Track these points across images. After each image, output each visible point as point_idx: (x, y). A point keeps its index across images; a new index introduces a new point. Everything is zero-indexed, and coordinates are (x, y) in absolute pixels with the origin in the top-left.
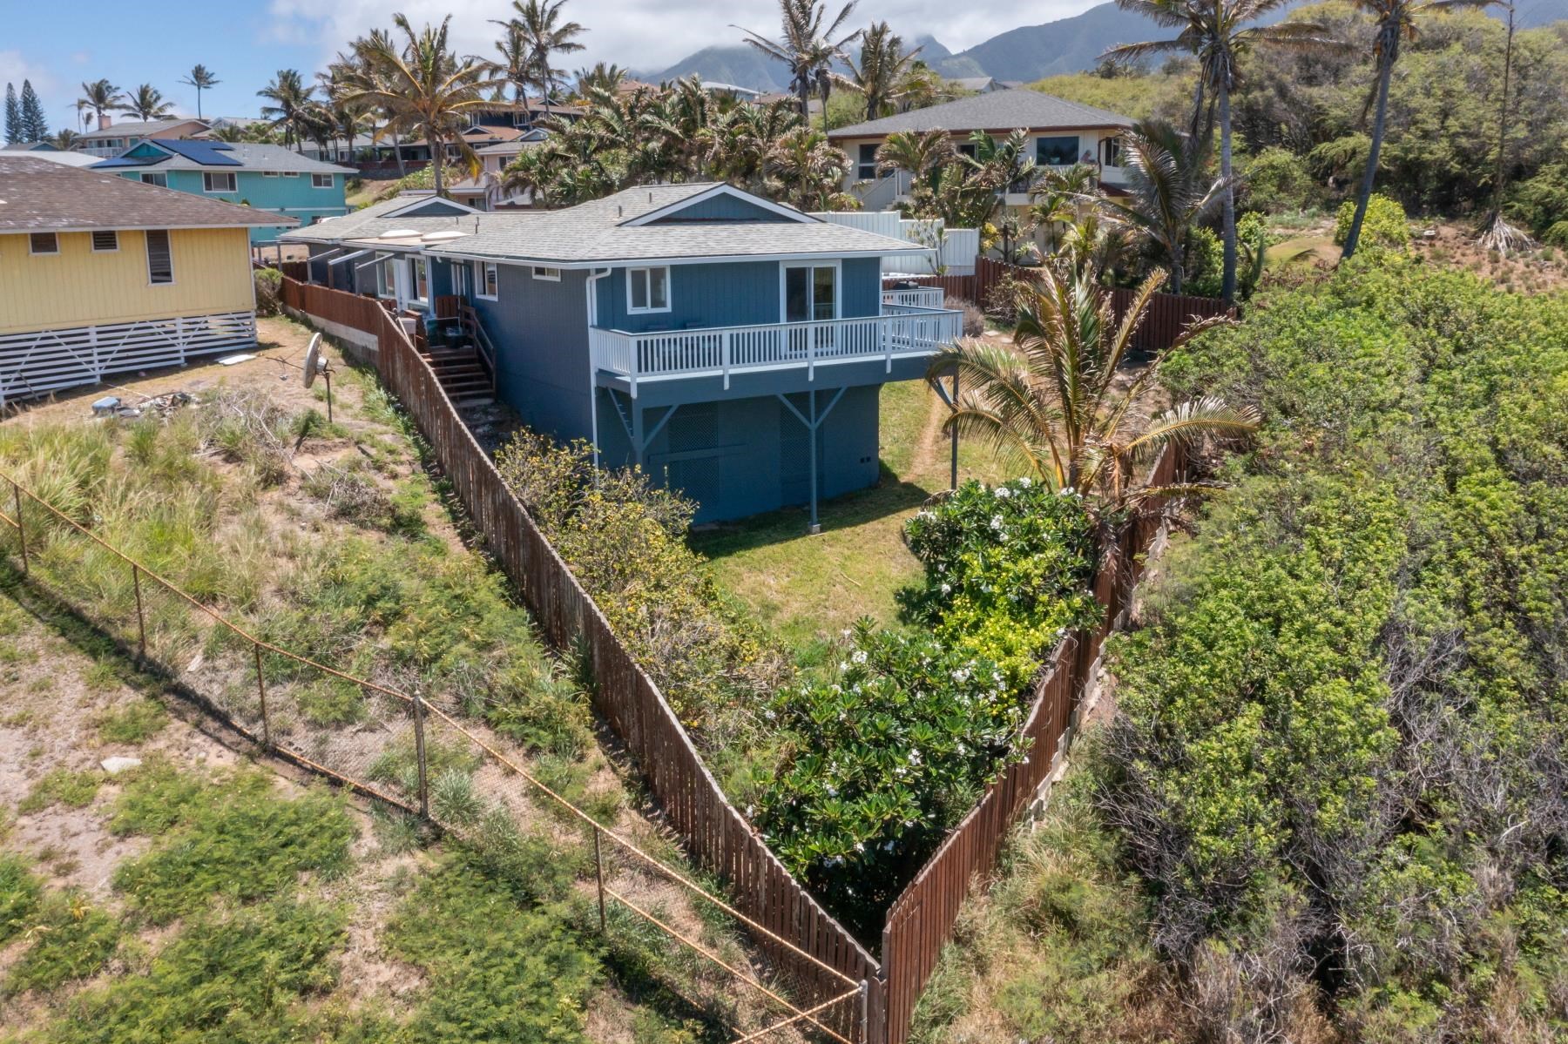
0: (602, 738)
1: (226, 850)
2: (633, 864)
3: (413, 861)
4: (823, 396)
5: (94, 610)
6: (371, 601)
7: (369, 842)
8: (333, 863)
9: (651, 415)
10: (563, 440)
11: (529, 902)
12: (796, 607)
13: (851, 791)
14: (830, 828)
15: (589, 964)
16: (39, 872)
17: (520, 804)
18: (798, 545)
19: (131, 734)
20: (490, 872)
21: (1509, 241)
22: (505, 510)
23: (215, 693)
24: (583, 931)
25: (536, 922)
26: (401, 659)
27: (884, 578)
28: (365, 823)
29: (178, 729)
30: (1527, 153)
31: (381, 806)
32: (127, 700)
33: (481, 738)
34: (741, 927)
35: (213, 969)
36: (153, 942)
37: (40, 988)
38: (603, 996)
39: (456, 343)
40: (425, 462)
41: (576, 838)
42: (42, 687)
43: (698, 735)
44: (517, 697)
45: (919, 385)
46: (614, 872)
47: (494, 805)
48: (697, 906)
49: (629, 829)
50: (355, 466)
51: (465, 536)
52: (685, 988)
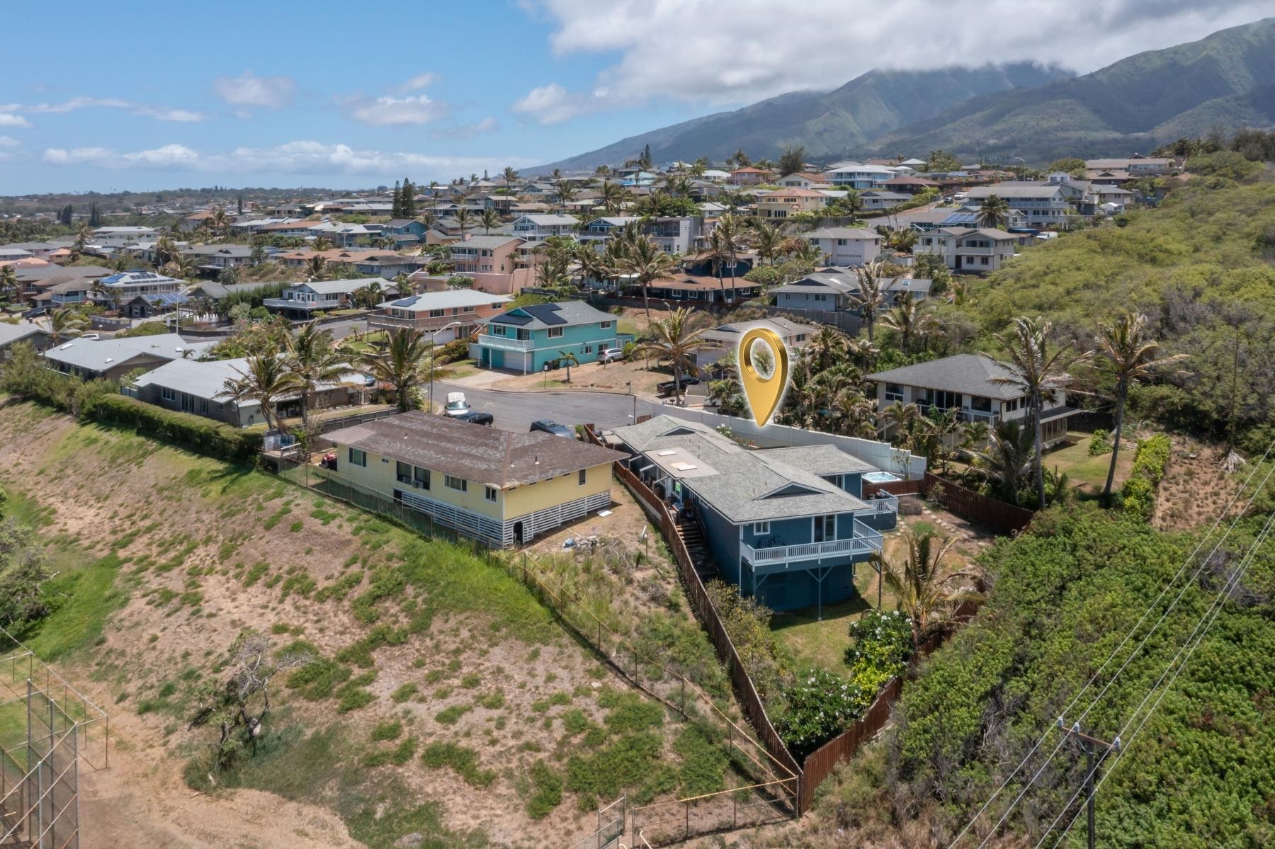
0: (736, 695)
1: (632, 715)
2: (741, 736)
3: (680, 726)
4: (824, 570)
5: (583, 632)
6: (665, 638)
7: (667, 719)
8: (659, 723)
9: (759, 577)
10: (728, 584)
11: (711, 742)
12: (807, 652)
13: (803, 722)
14: (795, 732)
15: (726, 762)
16: (585, 715)
17: (709, 713)
18: (812, 625)
19: (598, 675)
20: (701, 732)
21: (1235, 466)
22: (708, 608)
23: (620, 665)
24: (726, 752)
25: (712, 748)
26: (673, 660)
27: (842, 643)
28: (666, 712)
29: (611, 675)
30: (1253, 414)
31: (670, 708)
32: (595, 664)
33: (698, 690)
34: (770, 759)
35: (632, 748)
36: (615, 738)
37: (591, 746)
38: (730, 772)
39: (690, 520)
40: (680, 578)
41: (725, 725)
42: (570, 656)
43: (763, 699)
44: (709, 678)
45: (866, 563)
46: (735, 738)
47: (702, 713)
48: (758, 751)
49: (741, 725)
50: (655, 578)
51: (694, 611)
52: (752, 774)
